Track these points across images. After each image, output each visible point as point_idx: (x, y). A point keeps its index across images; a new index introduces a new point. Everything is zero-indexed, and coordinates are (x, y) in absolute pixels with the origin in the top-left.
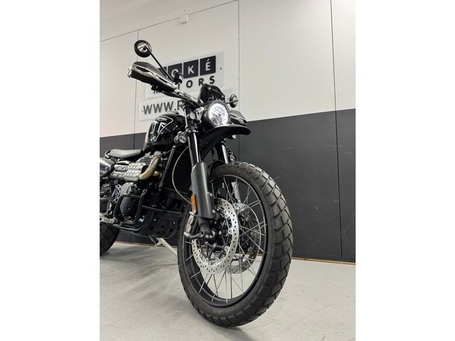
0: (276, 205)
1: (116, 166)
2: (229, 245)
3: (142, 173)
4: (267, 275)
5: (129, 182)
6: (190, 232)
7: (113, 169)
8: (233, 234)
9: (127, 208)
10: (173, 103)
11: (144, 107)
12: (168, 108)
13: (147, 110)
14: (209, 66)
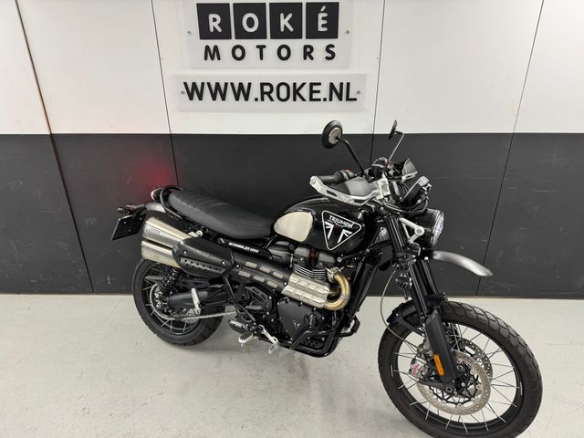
3: (329, 301)
10: (250, 84)
11: (185, 84)
12: (242, 95)
13: (194, 91)
14: (325, 22)
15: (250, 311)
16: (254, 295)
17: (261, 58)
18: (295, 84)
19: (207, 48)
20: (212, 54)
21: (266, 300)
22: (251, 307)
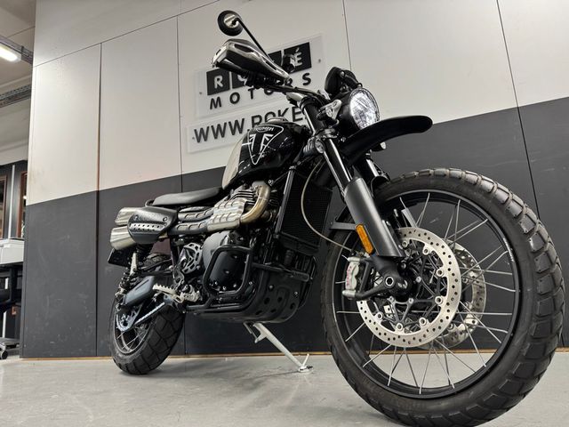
0: (524, 217)
1: (180, 216)
2: (444, 294)
3: (245, 211)
4: (534, 324)
5: (220, 231)
6: (357, 288)
7: (176, 221)
8: (446, 274)
9: (225, 270)
10: (243, 120)
11: (195, 130)
12: (237, 130)
13: (201, 135)
14: (300, 59)
17: (252, 98)
18: (279, 111)
19: (213, 100)
20: (216, 104)
21: (198, 251)
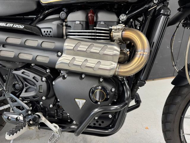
15: (23, 99)
16: (25, 79)
21: (40, 83)
22: (23, 94)
